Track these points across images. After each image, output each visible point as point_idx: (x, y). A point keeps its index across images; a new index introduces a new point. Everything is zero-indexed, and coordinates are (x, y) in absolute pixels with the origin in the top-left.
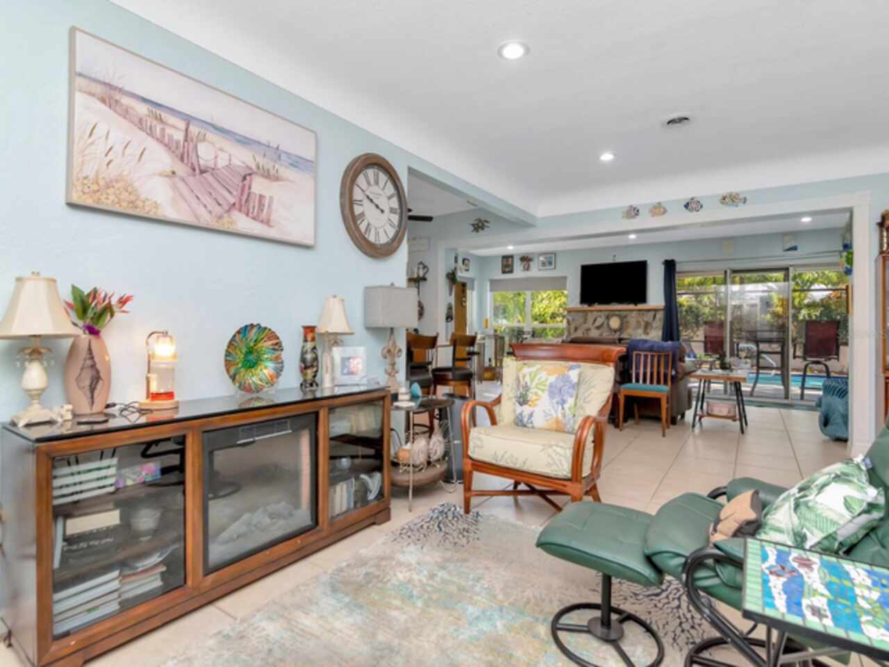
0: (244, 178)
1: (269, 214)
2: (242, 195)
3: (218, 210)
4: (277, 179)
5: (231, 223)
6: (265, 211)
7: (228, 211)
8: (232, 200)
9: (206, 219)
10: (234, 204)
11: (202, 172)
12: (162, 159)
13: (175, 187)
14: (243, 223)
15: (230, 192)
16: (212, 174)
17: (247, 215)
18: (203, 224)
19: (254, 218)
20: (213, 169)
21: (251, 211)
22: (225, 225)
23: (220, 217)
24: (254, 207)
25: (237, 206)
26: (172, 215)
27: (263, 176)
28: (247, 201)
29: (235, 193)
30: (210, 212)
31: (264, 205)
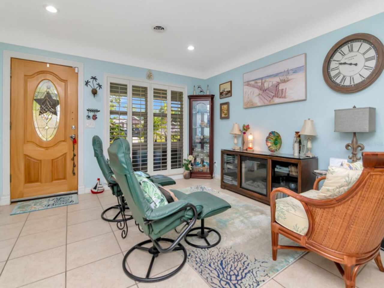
0: (277, 86)
1: (285, 94)
2: (276, 92)
3: (270, 99)
4: (288, 81)
5: (273, 102)
6: (284, 94)
7: (272, 98)
8: (273, 95)
9: (267, 102)
10: (274, 96)
11: (265, 90)
12: (257, 91)
13: (260, 98)
14: (277, 100)
15: (272, 93)
16: (268, 90)
17: (278, 97)
18: (266, 104)
19: (280, 98)
20: (268, 88)
21: (279, 96)
22: (272, 103)
23: (270, 101)
24: (280, 94)
25: (275, 96)
26: (259, 104)
27: (283, 83)
28: (278, 93)
29: (274, 92)
30: (267, 101)
31: (283, 92)
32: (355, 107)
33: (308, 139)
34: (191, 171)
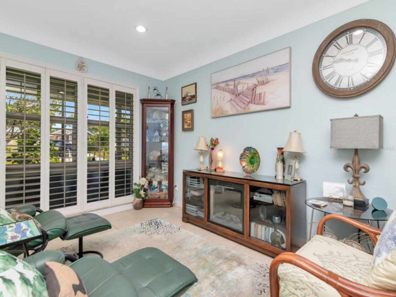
0: (253, 90)
1: (264, 100)
2: (252, 97)
3: (244, 106)
4: (267, 83)
5: (248, 109)
6: (262, 100)
7: (248, 105)
8: (248, 100)
9: (241, 111)
10: (250, 102)
11: (239, 95)
12: (228, 96)
13: (232, 104)
14: (253, 107)
15: (248, 98)
16: (242, 94)
17: (254, 103)
18: (239, 113)
19: (257, 104)
20: (242, 92)
21: (256, 101)
22: (247, 111)
23: (245, 108)
24: (257, 99)
25: (251, 102)
26: (231, 113)
27: (261, 85)
28: (254, 98)
29: (250, 97)
30: (241, 108)
31: (261, 97)
32: (356, 115)
33: (294, 157)
34: (144, 199)
